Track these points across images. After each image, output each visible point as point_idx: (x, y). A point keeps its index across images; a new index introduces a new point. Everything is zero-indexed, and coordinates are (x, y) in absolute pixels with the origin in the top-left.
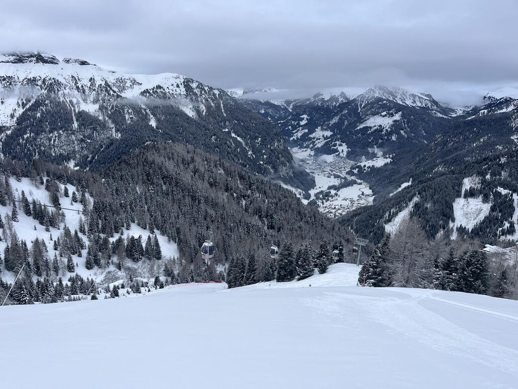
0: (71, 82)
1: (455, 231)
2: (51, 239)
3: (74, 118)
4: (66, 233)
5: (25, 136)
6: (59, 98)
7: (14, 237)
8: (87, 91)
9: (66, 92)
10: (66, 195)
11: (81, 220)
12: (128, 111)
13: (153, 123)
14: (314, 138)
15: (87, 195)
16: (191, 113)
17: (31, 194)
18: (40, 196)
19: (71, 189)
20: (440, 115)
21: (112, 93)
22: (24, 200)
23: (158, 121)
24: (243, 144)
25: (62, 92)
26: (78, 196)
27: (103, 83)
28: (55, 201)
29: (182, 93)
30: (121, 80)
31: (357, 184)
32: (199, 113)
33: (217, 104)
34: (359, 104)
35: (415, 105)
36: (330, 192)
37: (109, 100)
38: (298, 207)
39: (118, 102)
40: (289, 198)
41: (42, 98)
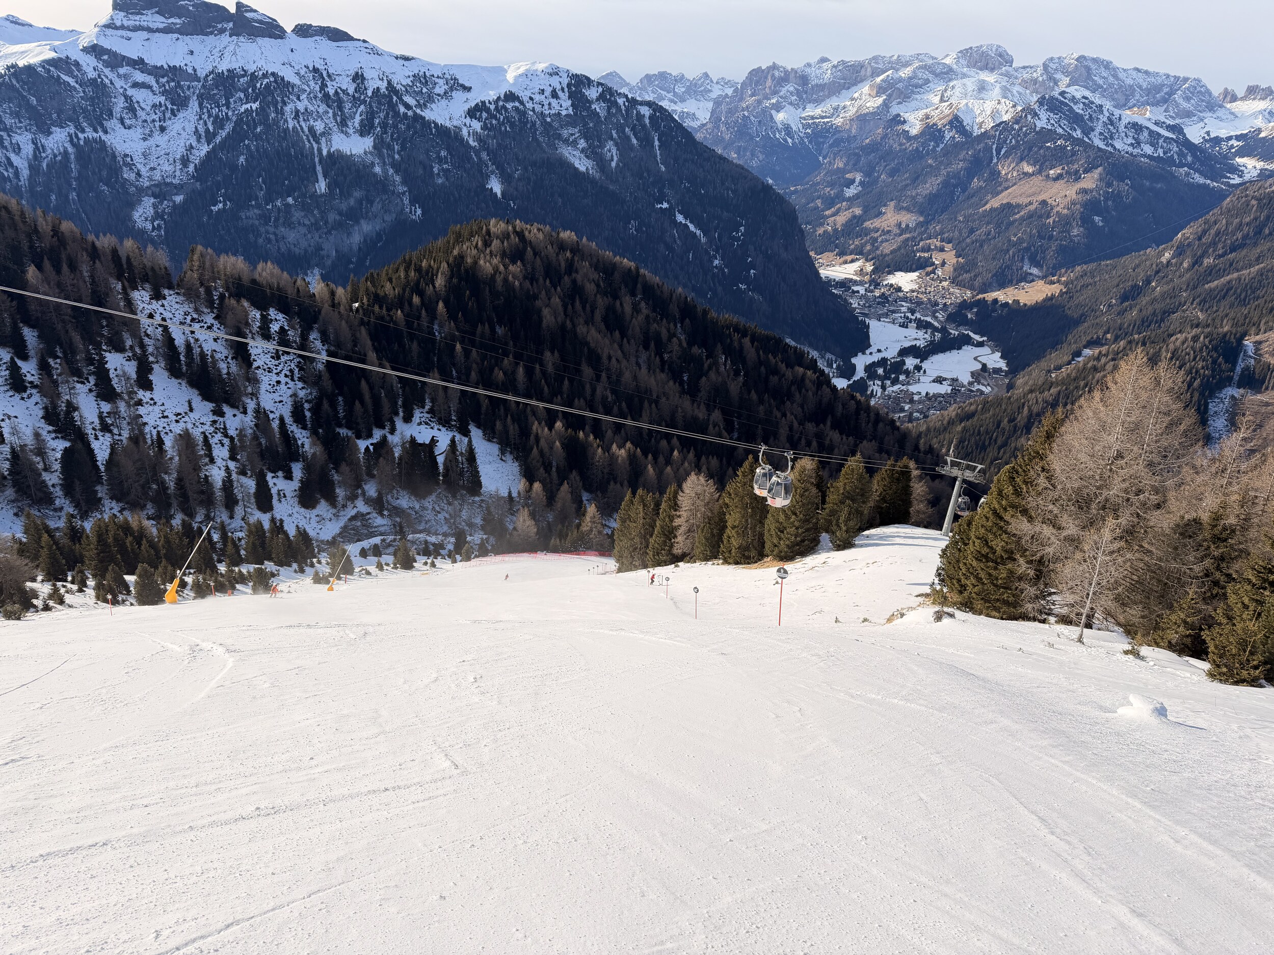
0: (312, 82)
3: (319, 170)
4: (258, 419)
5: (213, 208)
6: (286, 121)
7: (136, 423)
8: (347, 105)
9: (301, 107)
10: (265, 333)
11: (297, 396)
12: (438, 154)
13: (495, 185)
14: (876, 230)
16: (583, 164)
17: (181, 326)
19: (278, 320)
20: (1199, 179)
21: (402, 109)
22: (168, 342)
23: (506, 178)
24: (703, 240)
25: (292, 106)
27: (384, 85)
28: (239, 348)
29: (564, 112)
30: (423, 79)
31: (973, 345)
32: (601, 163)
33: (646, 142)
34: (994, 147)
35: (1135, 152)
36: (904, 363)
37: (395, 126)
38: (819, 392)
39: (415, 133)
40: (797, 368)
41: (248, 121)
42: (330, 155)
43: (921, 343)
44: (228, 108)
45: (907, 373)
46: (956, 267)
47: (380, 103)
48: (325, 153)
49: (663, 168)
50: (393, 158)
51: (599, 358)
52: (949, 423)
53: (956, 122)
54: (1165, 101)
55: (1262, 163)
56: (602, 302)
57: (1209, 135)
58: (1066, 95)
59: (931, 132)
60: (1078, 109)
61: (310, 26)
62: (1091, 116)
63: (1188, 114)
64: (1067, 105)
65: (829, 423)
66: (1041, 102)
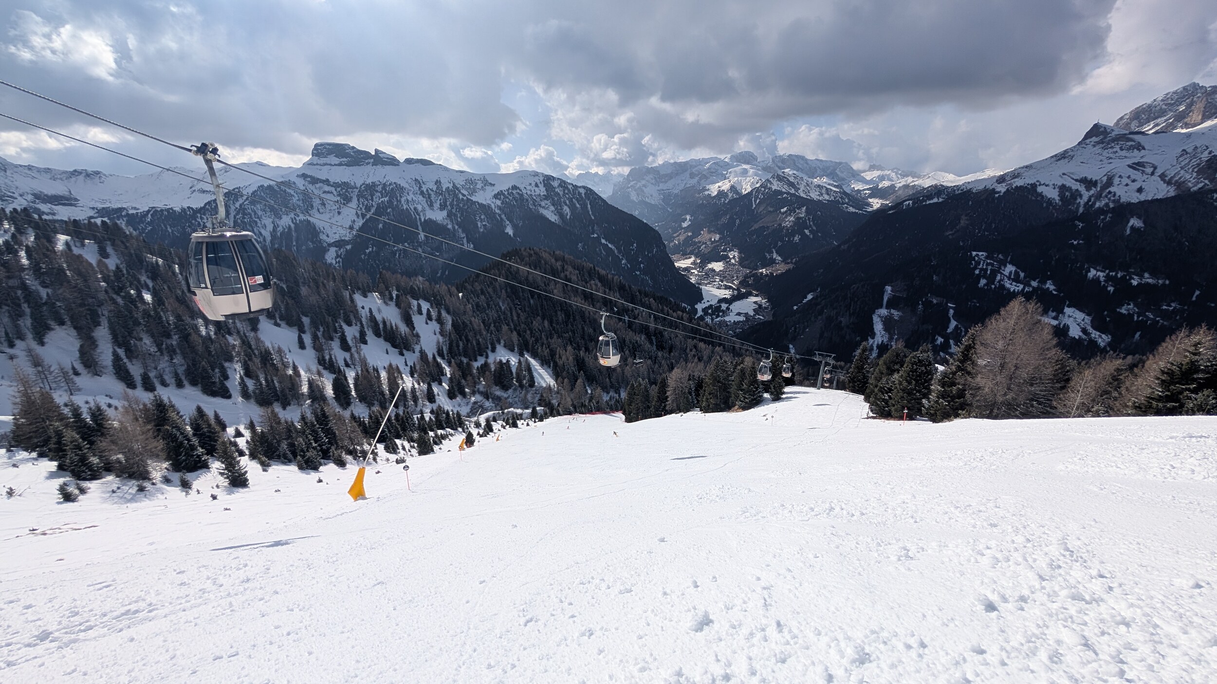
0: (414, 186)
1: (875, 348)
2: (407, 365)
3: (420, 228)
4: (422, 356)
5: (367, 251)
6: (402, 205)
7: (364, 363)
8: (433, 196)
9: (410, 198)
10: (420, 312)
11: (438, 342)
12: (480, 217)
13: (510, 231)
14: (700, 242)
15: (444, 314)
16: (553, 218)
17: (379, 311)
18: (390, 314)
19: (425, 306)
20: (851, 209)
21: (461, 196)
22: (372, 319)
23: (515, 227)
24: (616, 251)
25: (405, 198)
26: (434, 314)
27: (451, 186)
28: (408, 320)
29: (542, 194)
30: (471, 182)
31: (753, 296)
32: (562, 217)
33: (584, 205)
34: (754, 199)
35: (821, 198)
36: (720, 306)
37: (458, 205)
39: (468, 207)
41: (383, 206)
42: (426, 221)
43: (728, 297)
44: (372, 201)
45: (723, 311)
46: (740, 258)
47: (449, 195)
48: (423, 220)
49: (593, 218)
50: (457, 220)
53: (733, 189)
54: (832, 174)
55: (881, 200)
57: (854, 189)
58: (785, 173)
59: (722, 194)
60: (792, 179)
61: (413, 159)
62: (798, 183)
63: (844, 180)
64: (786, 178)
66: (773, 177)
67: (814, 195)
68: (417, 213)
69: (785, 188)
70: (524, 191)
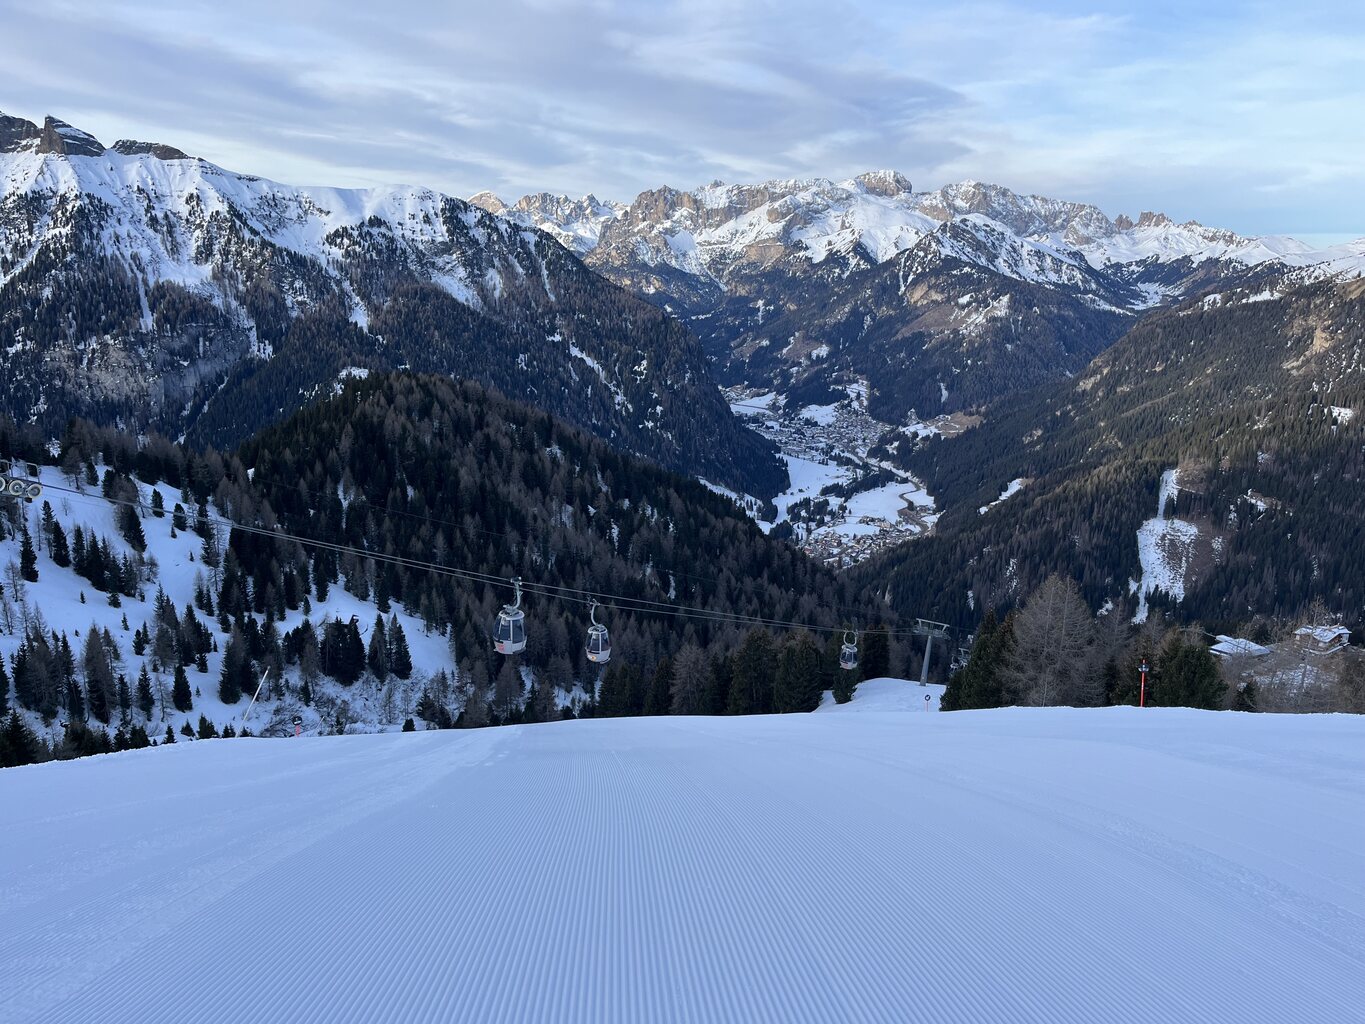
0: (136, 205)
1: (1142, 601)
2: (127, 628)
3: (144, 302)
5: (12, 351)
6: (104, 248)
7: (33, 622)
8: (180, 229)
9: (123, 231)
10: (159, 510)
11: (200, 578)
12: (292, 283)
13: (361, 318)
14: (786, 361)
15: (213, 513)
16: (462, 293)
17: (66, 509)
18: (92, 515)
19: (171, 496)
20: (1104, 306)
21: (247, 235)
22: (51, 526)
23: (374, 312)
24: (603, 375)
25: (111, 230)
26: (190, 514)
27: (224, 210)
29: (440, 239)
30: (273, 202)
31: (897, 481)
32: (484, 293)
33: (533, 272)
34: (901, 273)
35: (1042, 278)
36: (827, 503)
37: (239, 254)
38: (752, 543)
39: (264, 261)
40: (727, 519)
41: (56, 248)
42: (159, 287)
43: (844, 482)
44: (31, 234)
45: (832, 514)
46: (872, 399)
47: (220, 228)
48: (152, 284)
49: (553, 298)
50: (236, 288)
51: (523, 520)
52: (880, 568)
53: (859, 249)
54: (1063, 227)
55: (1163, 289)
56: (518, 457)
57: (1109, 261)
58: (967, 223)
59: (834, 259)
60: (981, 236)
61: (135, 142)
62: (993, 244)
63: (1088, 240)
64: (969, 233)
65: (766, 576)
66: (943, 229)
67: (1029, 271)
68: (139, 266)
69: (967, 254)
70: (398, 233)
